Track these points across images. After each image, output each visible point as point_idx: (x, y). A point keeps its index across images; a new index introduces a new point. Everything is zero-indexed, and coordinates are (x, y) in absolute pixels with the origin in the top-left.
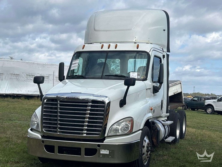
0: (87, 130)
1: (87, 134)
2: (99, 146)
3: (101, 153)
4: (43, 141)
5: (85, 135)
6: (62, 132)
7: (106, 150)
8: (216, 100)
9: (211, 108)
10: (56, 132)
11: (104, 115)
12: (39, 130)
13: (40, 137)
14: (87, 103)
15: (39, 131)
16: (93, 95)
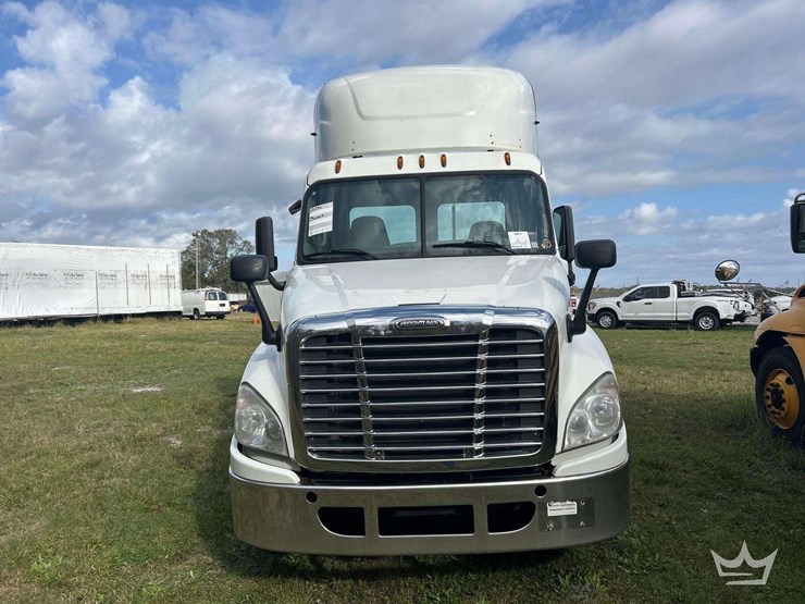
0: (486, 437)
1: (487, 451)
2: (541, 490)
3: (550, 514)
4: (312, 496)
5: (480, 457)
6: (389, 454)
7: (568, 502)
8: (620, 299)
9: (608, 315)
10: (360, 454)
11: (548, 376)
12: (284, 453)
13: (296, 479)
14: (476, 338)
15: (286, 459)
16: (490, 308)
